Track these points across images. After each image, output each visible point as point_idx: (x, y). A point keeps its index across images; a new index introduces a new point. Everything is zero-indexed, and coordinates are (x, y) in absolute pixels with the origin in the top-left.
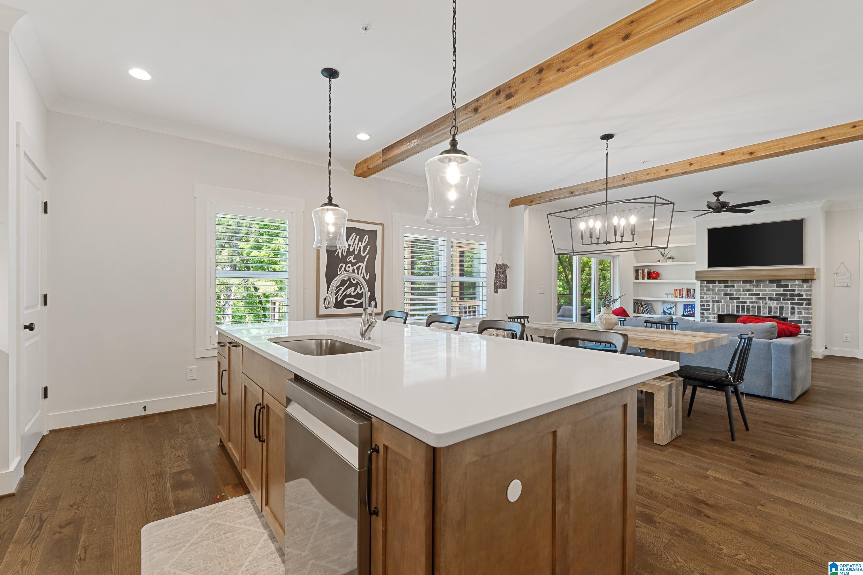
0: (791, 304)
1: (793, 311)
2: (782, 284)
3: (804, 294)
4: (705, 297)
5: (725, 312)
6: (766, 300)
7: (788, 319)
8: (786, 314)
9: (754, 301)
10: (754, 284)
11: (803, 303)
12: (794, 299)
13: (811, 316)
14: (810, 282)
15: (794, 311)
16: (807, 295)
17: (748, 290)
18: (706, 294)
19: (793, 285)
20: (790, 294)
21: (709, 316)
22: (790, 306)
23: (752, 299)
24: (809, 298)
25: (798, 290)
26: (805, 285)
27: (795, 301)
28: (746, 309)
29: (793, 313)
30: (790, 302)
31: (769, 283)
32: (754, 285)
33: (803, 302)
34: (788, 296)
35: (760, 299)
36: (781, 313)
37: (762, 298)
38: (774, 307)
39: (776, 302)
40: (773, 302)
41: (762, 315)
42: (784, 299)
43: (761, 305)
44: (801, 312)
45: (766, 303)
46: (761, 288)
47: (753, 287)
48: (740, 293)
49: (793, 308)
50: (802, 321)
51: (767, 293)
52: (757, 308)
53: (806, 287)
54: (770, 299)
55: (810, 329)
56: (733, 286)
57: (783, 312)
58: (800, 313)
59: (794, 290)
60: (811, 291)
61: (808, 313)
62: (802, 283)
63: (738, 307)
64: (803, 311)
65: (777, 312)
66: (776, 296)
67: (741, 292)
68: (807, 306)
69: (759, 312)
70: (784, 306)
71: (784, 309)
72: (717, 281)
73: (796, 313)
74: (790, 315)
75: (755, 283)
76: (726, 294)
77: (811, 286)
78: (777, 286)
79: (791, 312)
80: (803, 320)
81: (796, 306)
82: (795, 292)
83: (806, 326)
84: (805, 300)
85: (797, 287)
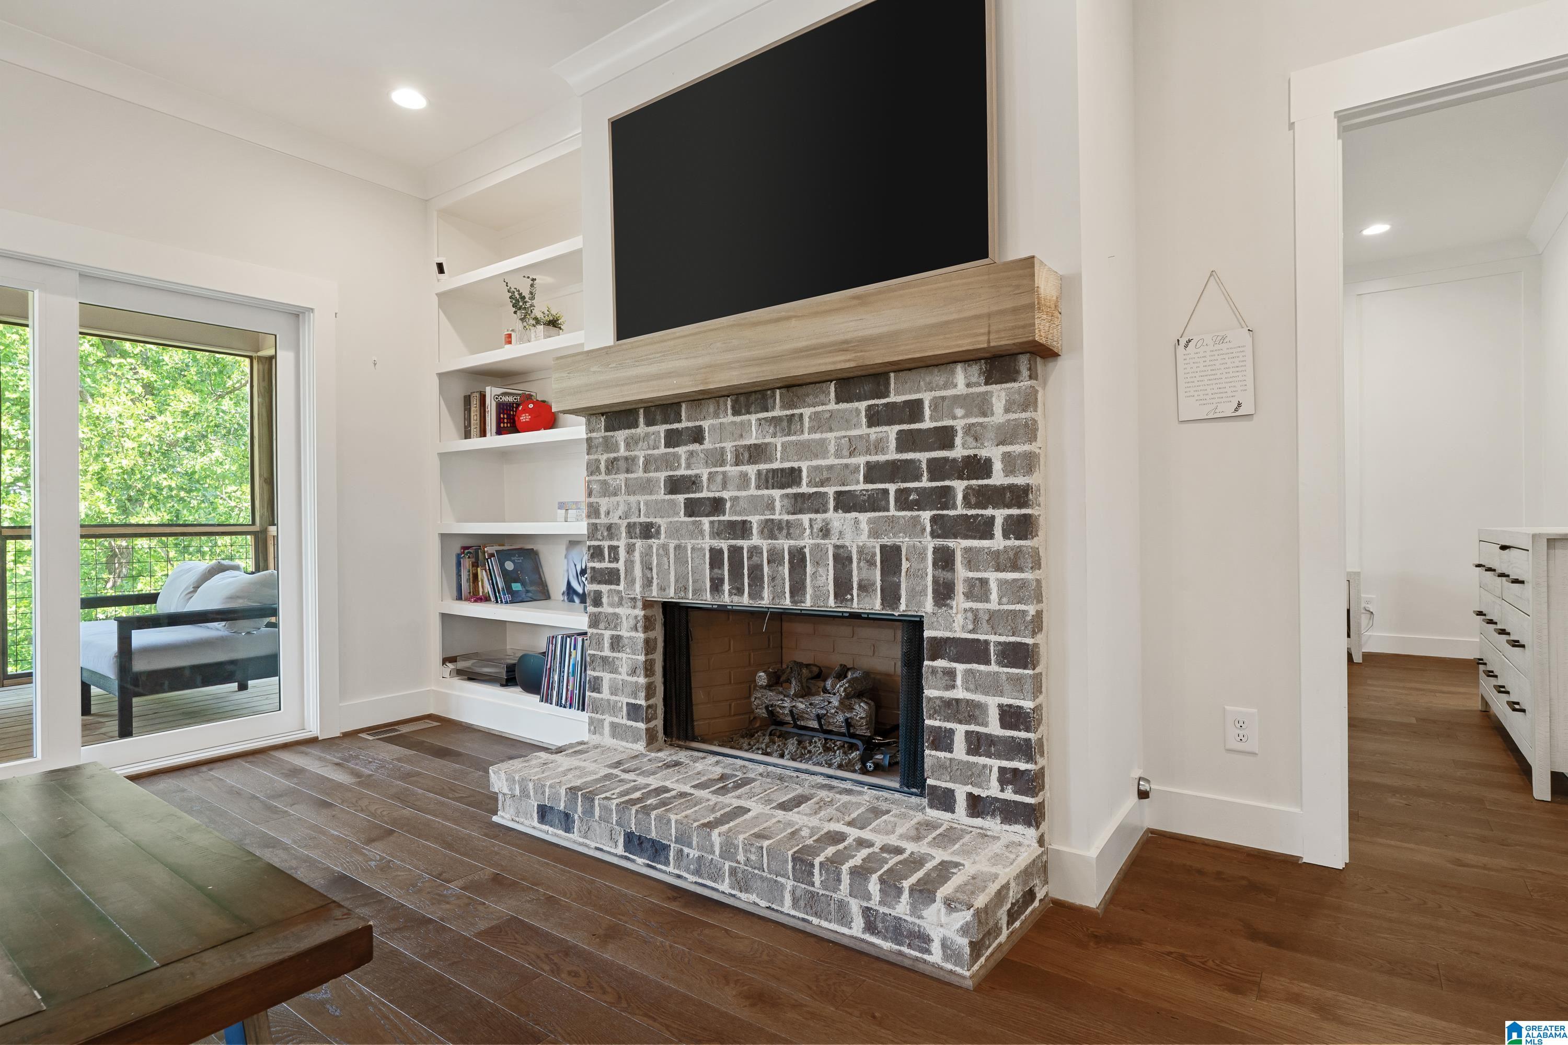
0: (942, 528)
1: (943, 575)
2: (893, 398)
3: (993, 452)
4: (604, 503)
5: (672, 594)
6: (825, 511)
7: (927, 634)
8: (912, 594)
9: (777, 517)
10: (777, 413)
11: (993, 517)
12: (943, 497)
13: (1031, 609)
14: (1025, 373)
15: (948, 575)
16: (1011, 464)
17: (756, 453)
18: (607, 490)
19: (943, 398)
20: (930, 461)
21: (616, 616)
22: (930, 544)
23: (770, 506)
24: (1020, 480)
25: (968, 429)
26: (999, 394)
27: (954, 507)
28: (746, 571)
29: (944, 593)
30: (934, 520)
31: (839, 400)
32: (775, 421)
33: (989, 512)
34: (918, 478)
35: (801, 503)
36: (891, 595)
37: (810, 495)
38: (861, 551)
39: (870, 521)
40: (857, 521)
41: (808, 604)
42: (904, 501)
43: (807, 542)
44: (981, 580)
45: (825, 532)
46: (806, 436)
47: (774, 435)
48: (724, 473)
49: (944, 559)
50: (987, 642)
51: (830, 468)
52: (790, 562)
53: (1007, 410)
54: (846, 502)
55: (1028, 705)
56: (697, 436)
57: (898, 585)
58: (976, 590)
59: (945, 437)
60: (1030, 431)
61: (1016, 591)
62: (986, 384)
63: (716, 555)
64: (993, 577)
65: (874, 584)
66: (867, 480)
67: (728, 468)
68: (1013, 542)
69: (798, 589)
70: (904, 542)
71: (905, 565)
72: (642, 411)
73: (960, 588)
74: (928, 605)
75: (784, 407)
76: (675, 486)
77: (1029, 402)
78: (874, 418)
79: (935, 581)
80: (993, 638)
81: (959, 545)
82: (950, 445)
83: (1011, 678)
84: (996, 497)
85: (959, 412)
